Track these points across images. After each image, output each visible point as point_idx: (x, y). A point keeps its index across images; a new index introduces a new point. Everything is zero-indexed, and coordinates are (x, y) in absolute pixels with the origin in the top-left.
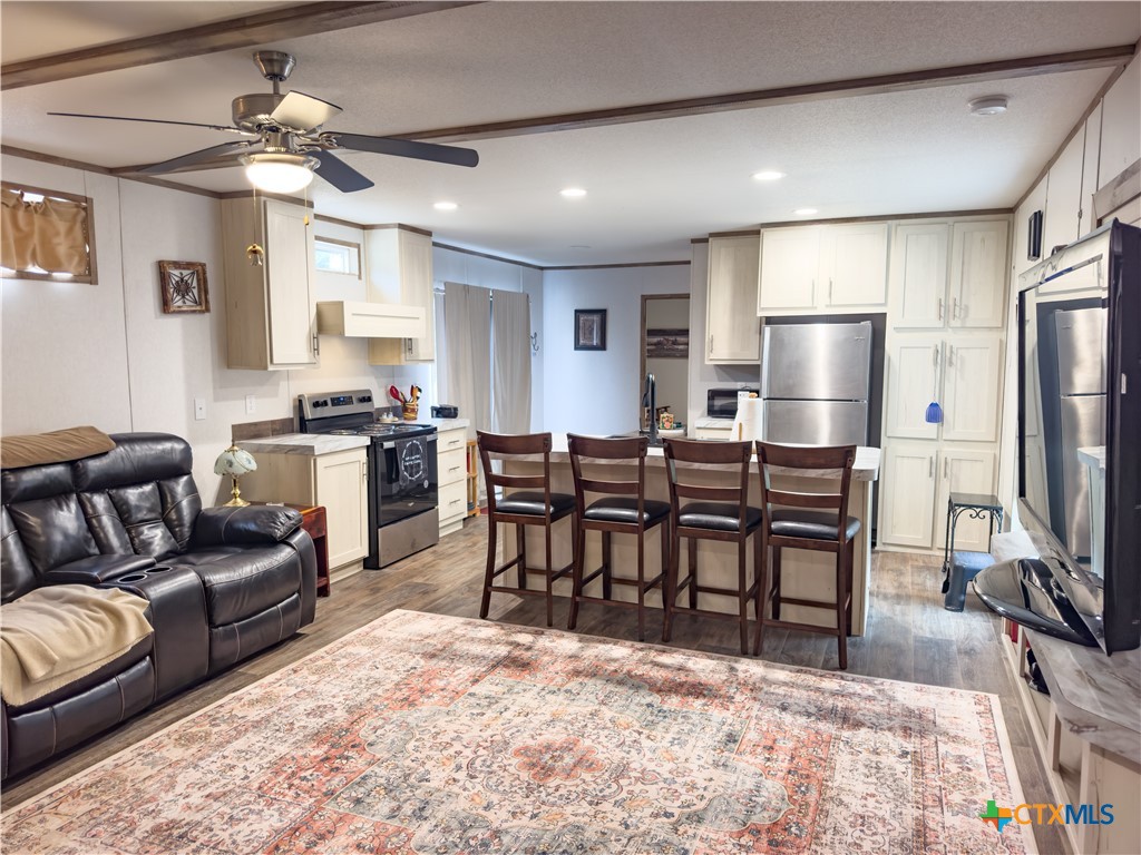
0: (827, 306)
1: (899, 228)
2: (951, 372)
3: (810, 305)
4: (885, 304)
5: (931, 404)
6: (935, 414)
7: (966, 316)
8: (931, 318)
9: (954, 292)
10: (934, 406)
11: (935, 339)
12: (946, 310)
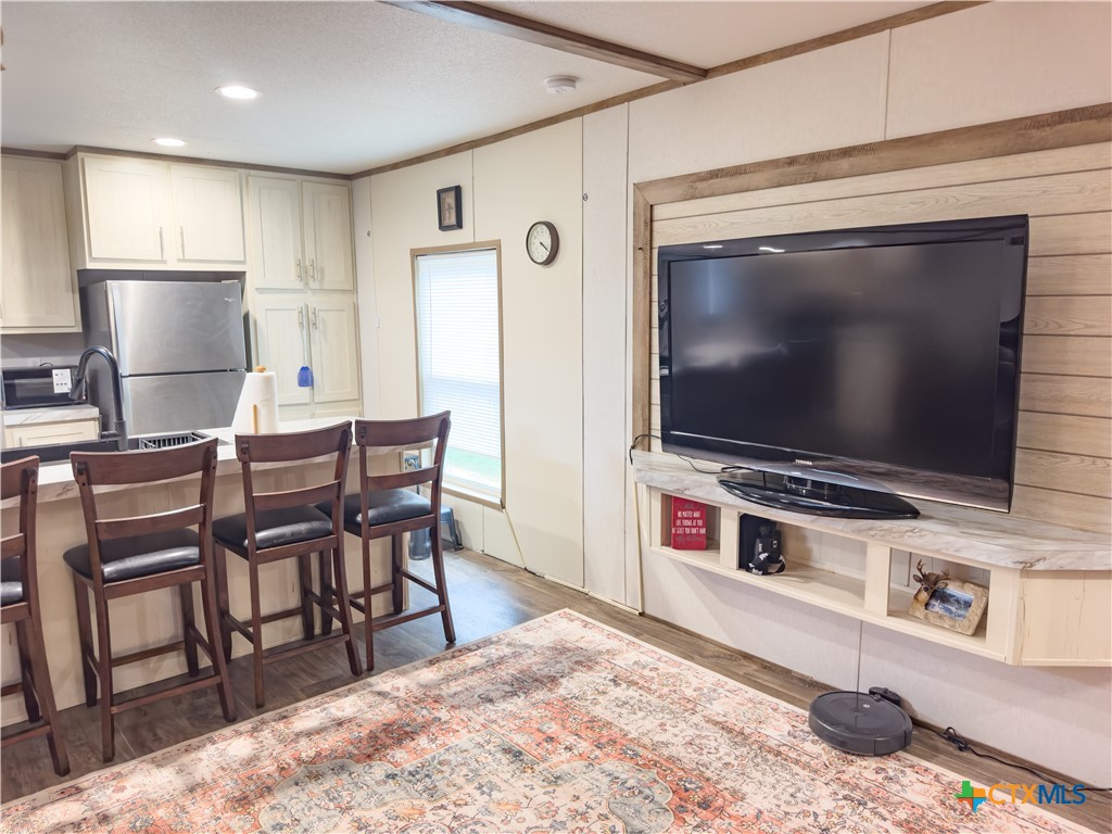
0: (179, 260)
1: (250, 178)
2: (316, 334)
3: (160, 258)
4: (243, 262)
5: (303, 369)
6: (306, 377)
7: (322, 279)
8: (290, 278)
9: (310, 255)
10: (304, 369)
11: (298, 301)
12: (306, 272)
